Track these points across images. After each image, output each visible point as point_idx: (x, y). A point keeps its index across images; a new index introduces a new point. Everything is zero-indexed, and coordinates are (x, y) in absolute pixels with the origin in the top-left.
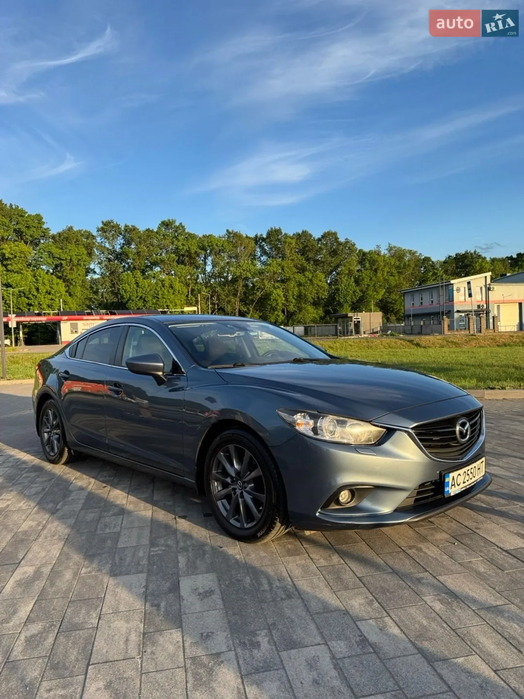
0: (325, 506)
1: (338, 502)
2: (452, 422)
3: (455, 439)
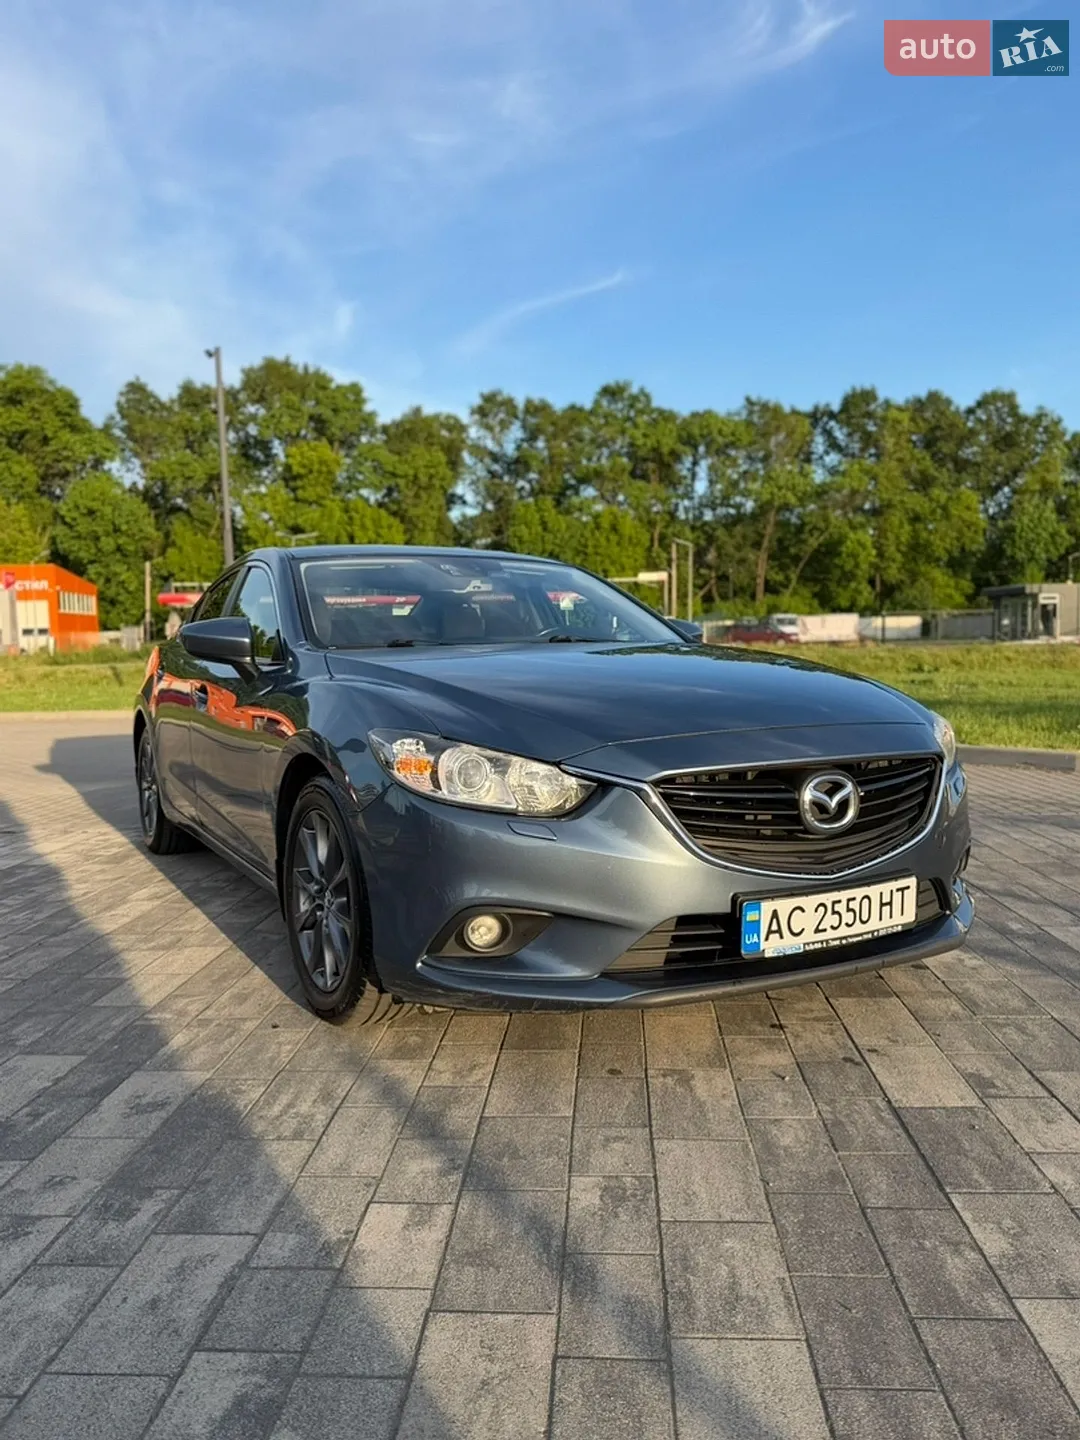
0: (435, 949)
1: (462, 942)
2: (794, 777)
3: (798, 819)
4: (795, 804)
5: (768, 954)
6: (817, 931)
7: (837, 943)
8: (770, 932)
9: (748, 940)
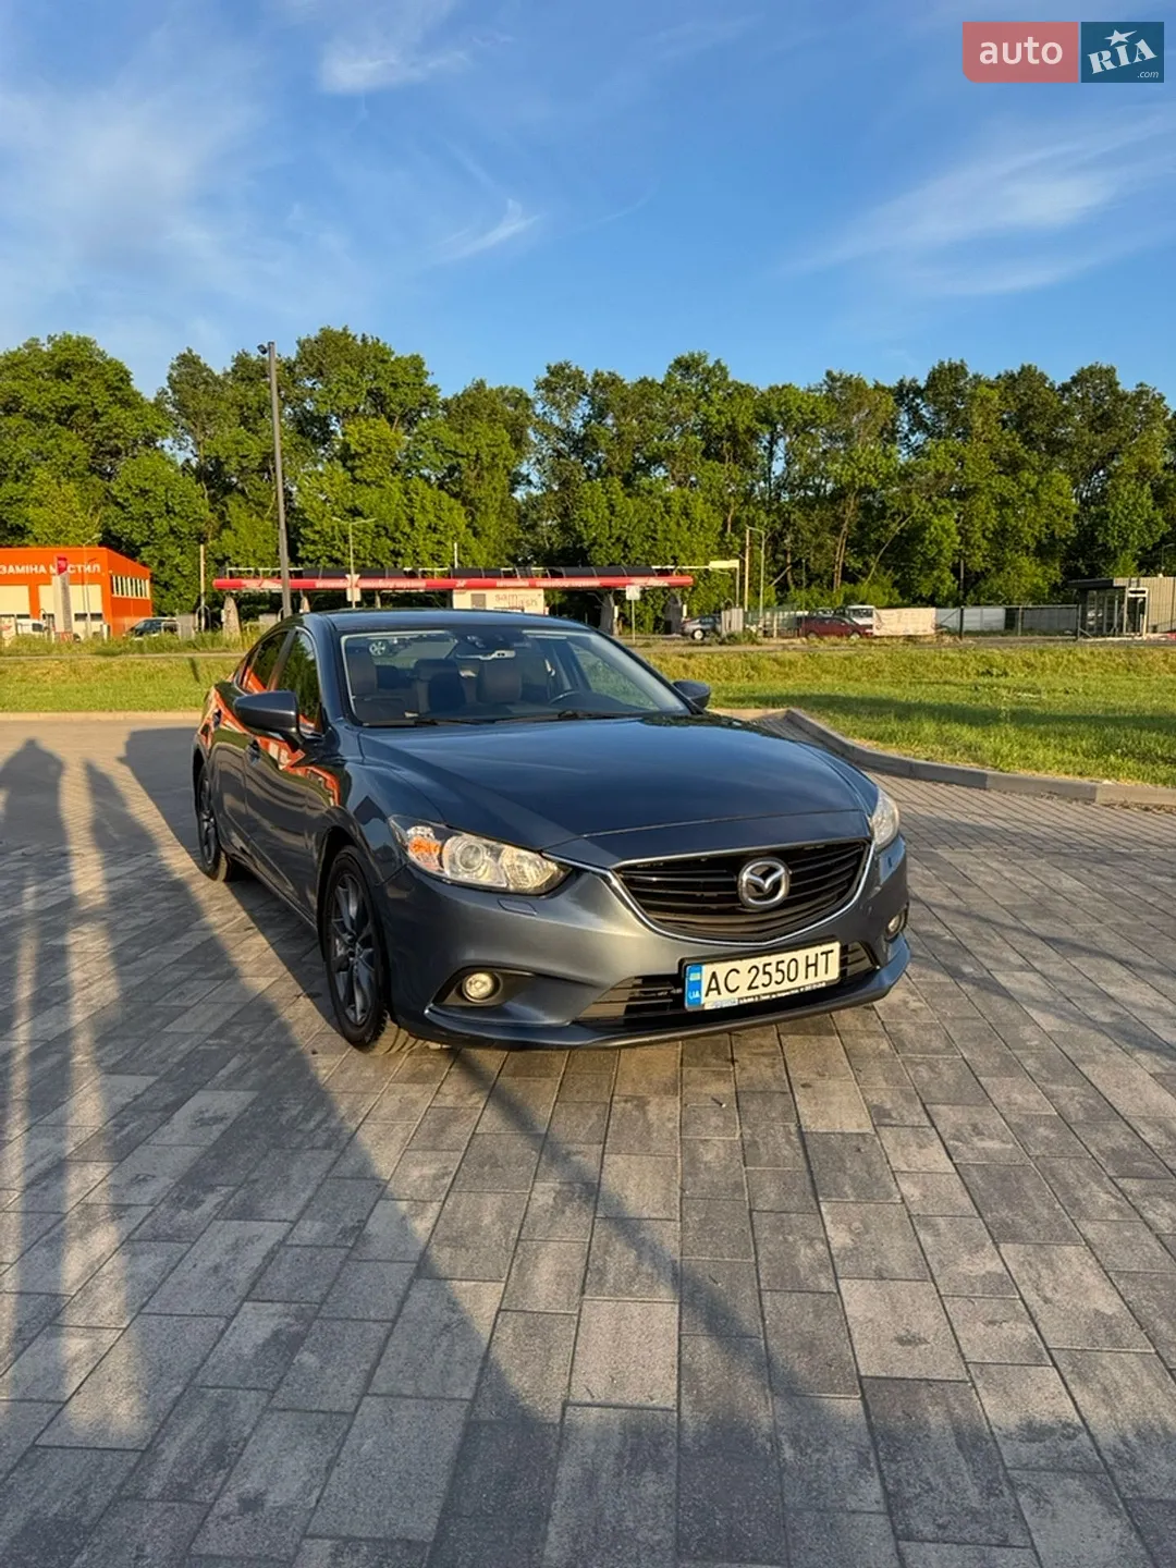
0: (440, 998)
1: (461, 993)
2: (736, 864)
3: (736, 898)
4: (734, 886)
5: (707, 1007)
6: (750, 988)
7: (767, 997)
8: (709, 989)
9: (691, 996)
